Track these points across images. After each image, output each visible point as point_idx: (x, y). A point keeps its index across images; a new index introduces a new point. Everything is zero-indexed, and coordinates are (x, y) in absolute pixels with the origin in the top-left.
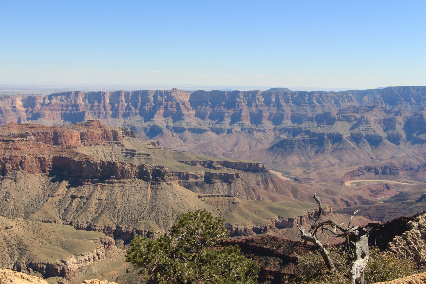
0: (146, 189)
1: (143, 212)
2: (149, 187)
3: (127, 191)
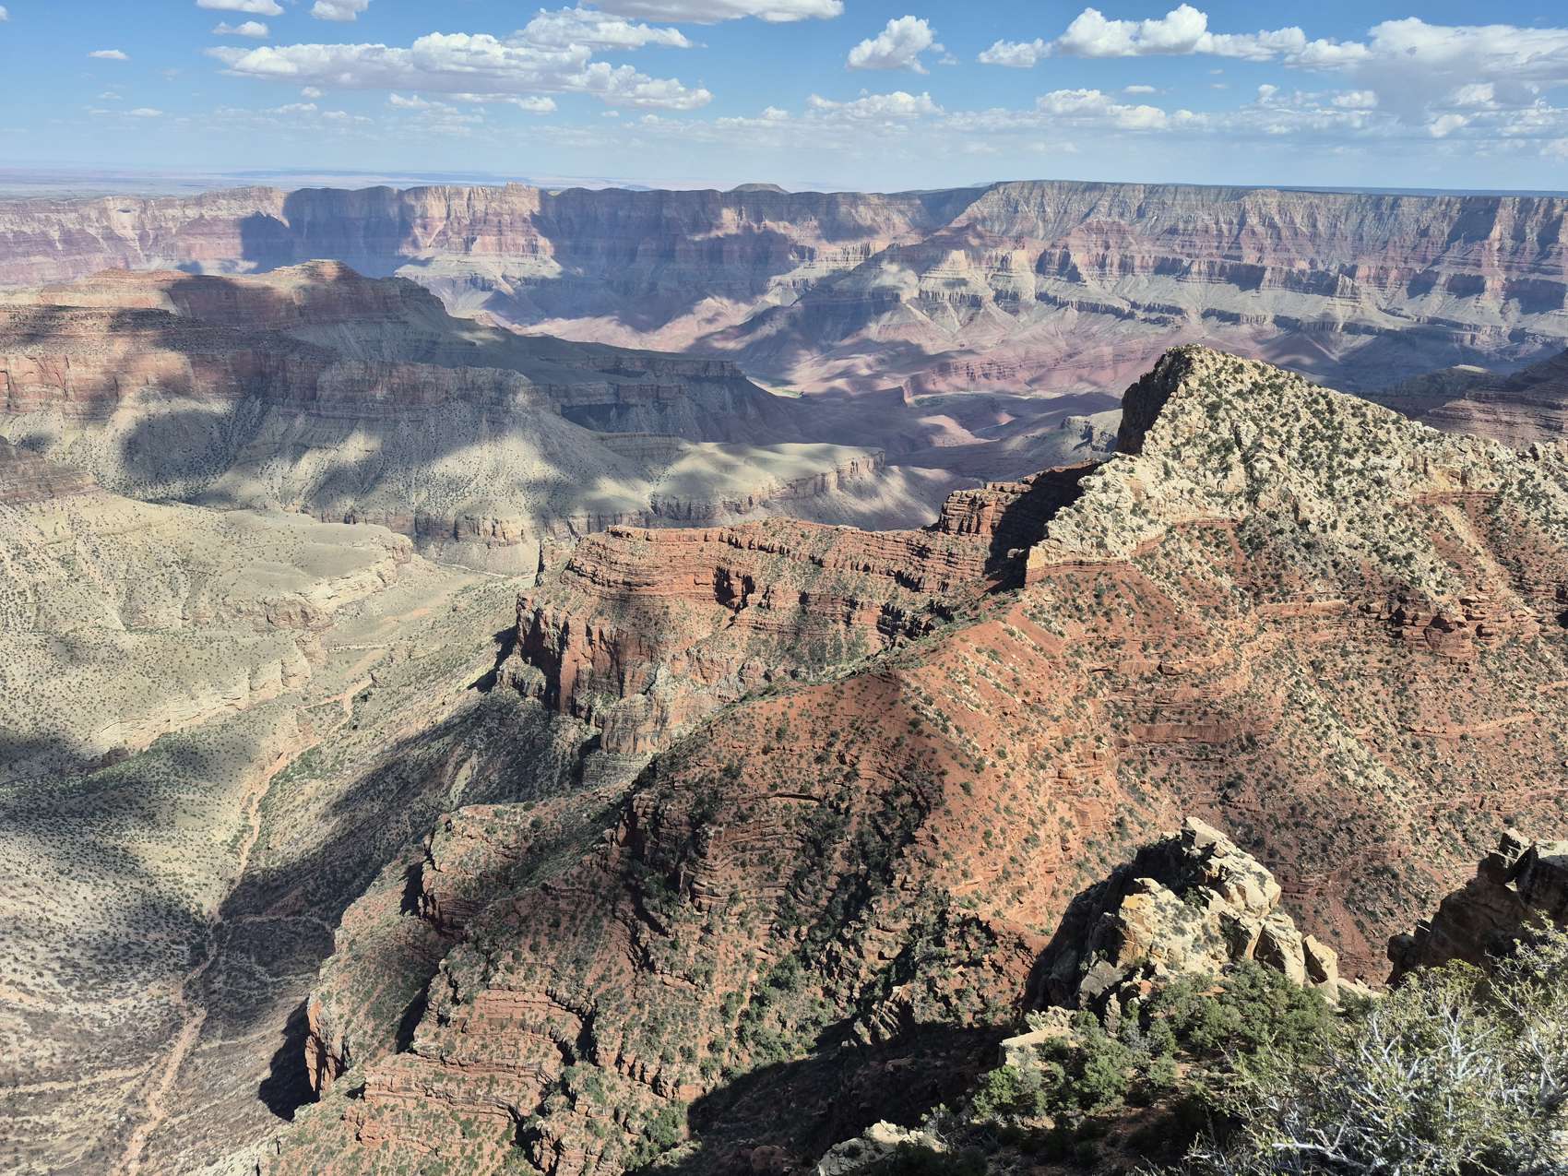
0: (476, 424)
1: (476, 476)
2: (484, 420)
3: (433, 429)
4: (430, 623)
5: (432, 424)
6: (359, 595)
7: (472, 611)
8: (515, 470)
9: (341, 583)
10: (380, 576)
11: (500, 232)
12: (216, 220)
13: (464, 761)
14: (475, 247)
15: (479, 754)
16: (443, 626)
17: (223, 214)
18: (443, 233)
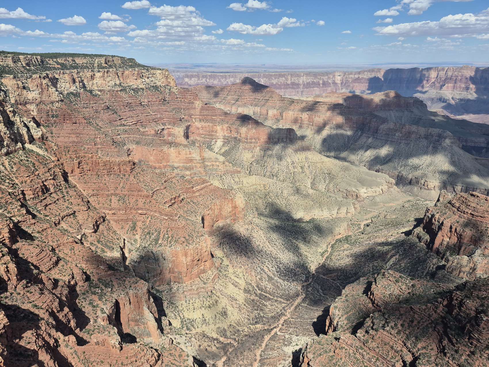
0: (427, 147)
1: (423, 165)
2: (431, 146)
3: (412, 147)
4: (394, 209)
5: (412, 145)
6: (374, 194)
7: (409, 209)
8: (438, 165)
9: (370, 189)
10: (382, 190)
11: (455, 83)
12: (362, 78)
13: (394, 256)
14: (444, 88)
15: (400, 255)
16: (398, 211)
17: (365, 77)
18: (434, 83)
